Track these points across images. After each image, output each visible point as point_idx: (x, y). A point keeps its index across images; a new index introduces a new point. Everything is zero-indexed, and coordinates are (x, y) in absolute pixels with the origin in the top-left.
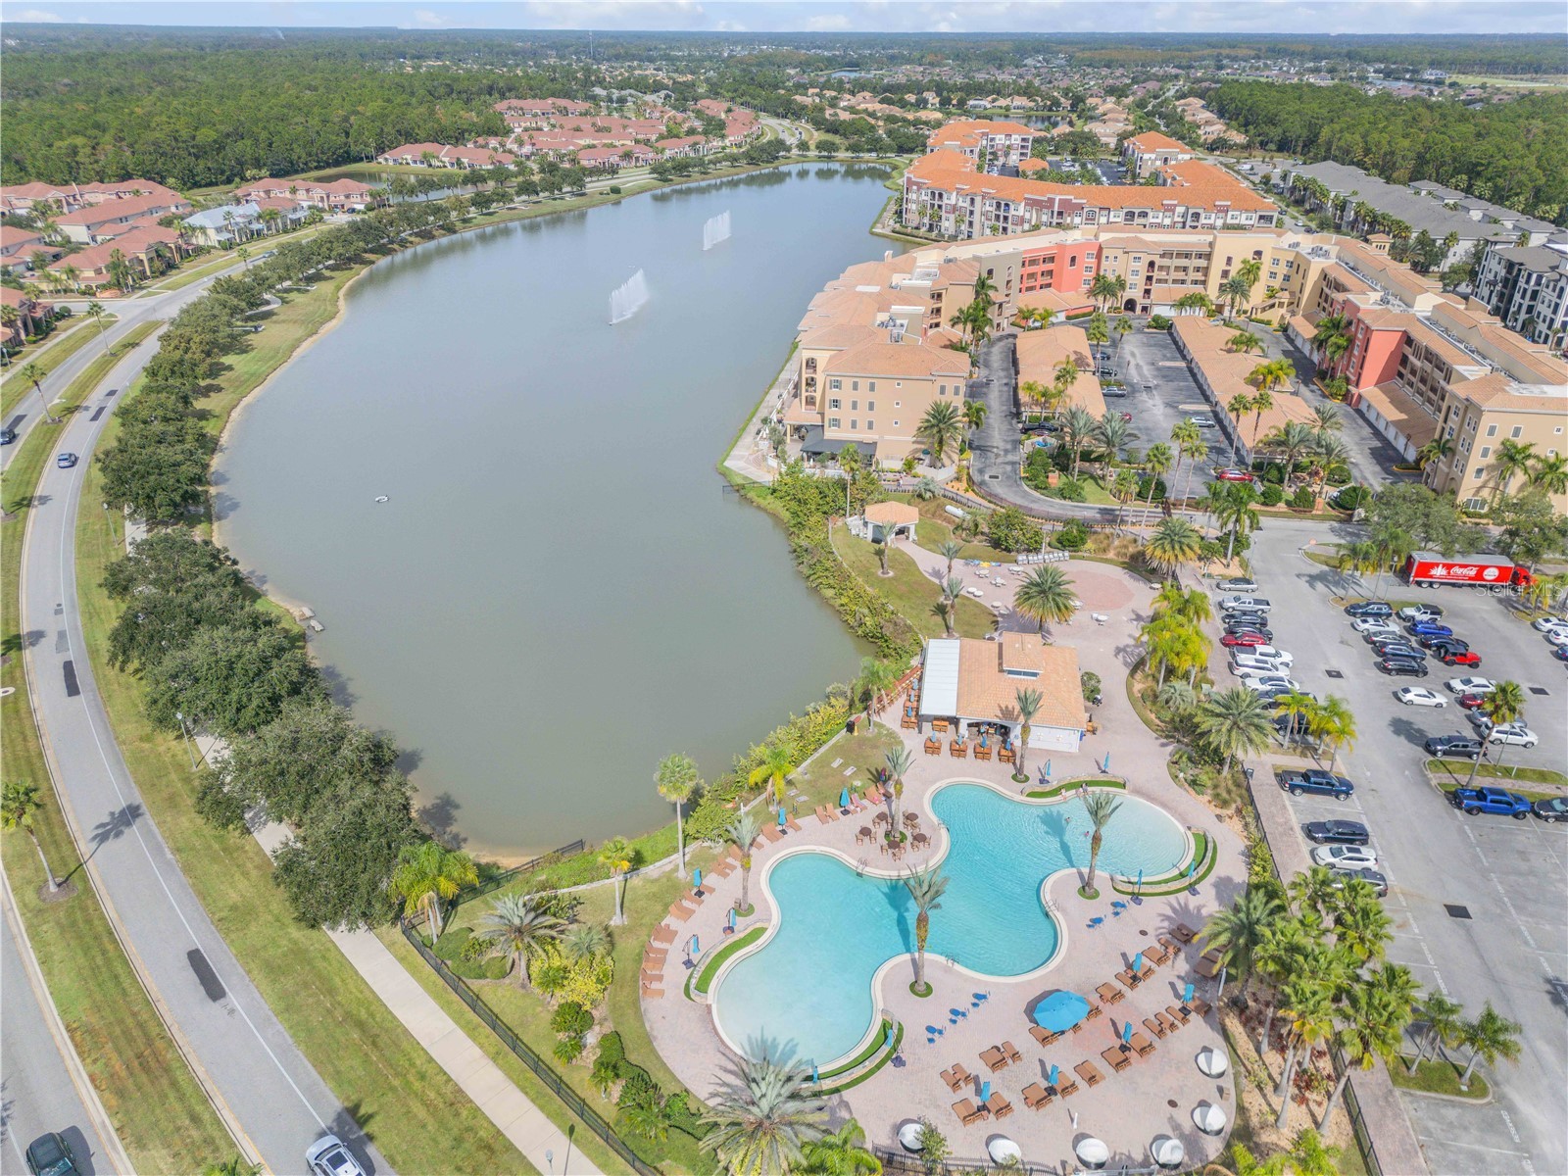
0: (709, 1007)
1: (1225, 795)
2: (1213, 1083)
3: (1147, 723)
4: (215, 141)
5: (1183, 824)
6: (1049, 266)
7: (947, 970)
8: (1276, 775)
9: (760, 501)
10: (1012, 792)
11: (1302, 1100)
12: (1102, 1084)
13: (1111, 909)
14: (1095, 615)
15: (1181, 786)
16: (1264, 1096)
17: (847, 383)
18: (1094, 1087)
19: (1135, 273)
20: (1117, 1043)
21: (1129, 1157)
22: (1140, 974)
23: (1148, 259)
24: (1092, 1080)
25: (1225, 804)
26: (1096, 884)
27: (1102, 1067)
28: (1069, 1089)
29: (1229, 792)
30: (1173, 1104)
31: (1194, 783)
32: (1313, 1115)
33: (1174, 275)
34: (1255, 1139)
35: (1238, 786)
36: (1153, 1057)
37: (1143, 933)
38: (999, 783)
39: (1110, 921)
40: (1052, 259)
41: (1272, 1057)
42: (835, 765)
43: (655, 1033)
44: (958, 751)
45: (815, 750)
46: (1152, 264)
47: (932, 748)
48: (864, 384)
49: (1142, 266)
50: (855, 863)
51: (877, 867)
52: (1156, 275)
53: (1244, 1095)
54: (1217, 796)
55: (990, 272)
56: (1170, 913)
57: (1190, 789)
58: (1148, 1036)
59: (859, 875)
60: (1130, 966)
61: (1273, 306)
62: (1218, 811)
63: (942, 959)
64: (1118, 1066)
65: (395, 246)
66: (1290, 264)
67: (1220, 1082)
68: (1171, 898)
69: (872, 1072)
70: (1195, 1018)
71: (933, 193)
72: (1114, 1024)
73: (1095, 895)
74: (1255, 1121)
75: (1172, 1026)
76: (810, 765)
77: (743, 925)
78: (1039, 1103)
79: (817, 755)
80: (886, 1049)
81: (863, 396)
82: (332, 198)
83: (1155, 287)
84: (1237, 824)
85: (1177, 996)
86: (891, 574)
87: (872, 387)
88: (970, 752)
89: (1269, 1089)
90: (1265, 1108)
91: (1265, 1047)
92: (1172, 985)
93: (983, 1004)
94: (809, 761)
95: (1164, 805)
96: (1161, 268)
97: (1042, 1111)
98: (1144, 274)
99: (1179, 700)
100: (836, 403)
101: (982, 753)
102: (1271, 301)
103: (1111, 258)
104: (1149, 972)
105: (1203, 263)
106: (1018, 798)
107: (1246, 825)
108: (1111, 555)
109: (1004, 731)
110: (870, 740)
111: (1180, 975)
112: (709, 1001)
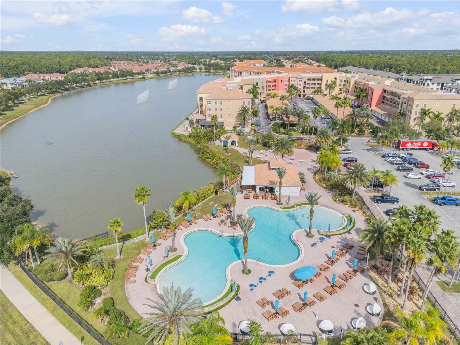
0: (155, 285)
1: (354, 203)
2: (372, 296)
3: (322, 187)
5: (341, 214)
6: (274, 84)
7: (257, 264)
8: (371, 198)
9: (186, 139)
10: (277, 208)
11: (410, 299)
12: (326, 300)
13: (319, 241)
14: (300, 160)
15: (338, 203)
16: (394, 300)
17: (213, 102)
18: (323, 301)
19: (300, 85)
20: (330, 285)
21: (341, 328)
22: (334, 260)
23: (303, 81)
24: (321, 299)
25: (355, 206)
26: (313, 233)
27: (325, 294)
28: (312, 303)
29: (356, 202)
30: (357, 305)
31: (343, 202)
32: (416, 304)
33: (312, 86)
34: (395, 316)
35: (359, 200)
36: (345, 289)
37: (333, 247)
38: (272, 206)
39: (319, 244)
40: (275, 81)
41: (393, 285)
42: (211, 204)
43: (130, 297)
44: (256, 197)
45: (203, 200)
46: (305, 82)
47: (247, 197)
48: (218, 102)
49: (302, 83)
50: (219, 232)
51: (227, 233)
52: (307, 86)
53: (385, 300)
54: (352, 204)
55: (257, 83)
56: (340, 240)
57: (341, 204)
58: (341, 281)
59: (220, 236)
60: (329, 258)
61: (341, 93)
62: (353, 209)
63: (255, 261)
64: (331, 293)
65: (70, 89)
66: (345, 81)
67: (375, 296)
68: (340, 236)
69: (226, 304)
70: (358, 273)
71: (239, 72)
72: (326, 278)
73: (312, 236)
74: (392, 309)
75: (351, 277)
76: (201, 205)
77: (172, 255)
78: (300, 310)
79: (204, 201)
80: (232, 294)
81: (218, 106)
82: (52, 78)
83: (306, 89)
84: (360, 212)
85: (350, 267)
86: (230, 154)
87: (221, 103)
88: (261, 197)
89: (395, 296)
90: (395, 304)
91: (390, 280)
92: (347, 263)
93: (273, 276)
94: (201, 203)
95: (333, 209)
96: (308, 84)
97: (302, 312)
98: (303, 85)
99: (333, 178)
100: (210, 109)
101: (265, 198)
102: (341, 92)
103: (293, 81)
104: (337, 260)
105: (320, 82)
106: (280, 209)
107: (364, 212)
108: (303, 146)
109: (272, 190)
110: (224, 196)
111: (348, 259)
112: (155, 283)
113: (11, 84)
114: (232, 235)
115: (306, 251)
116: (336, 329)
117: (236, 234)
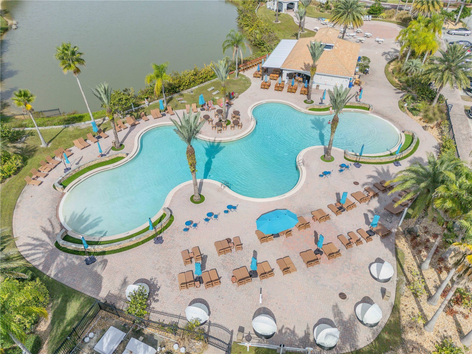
1: (431, 115)
2: (379, 286)
3: (392, 83)
5: (400, 130)
7: (219, 190)
8: (466, 111)
10: (303, 108)
11: (449, 311)
12: (293, 274)
13: (339, 168)
14: (377, 39)
15: (404, 111)
16: (418, 303)
18: (287, 275)
20: (314, 247)
21: (293, 332)
22: (345, 206)
24: (286, 270)
25: (430, 120)
26: (332, 154)
27: (298, 262)
28: (268, 273)
29: (434, 114)
30: (343, 296)
31: (413, 110)
32: (458, 325)
34: (403, 336)
35: (441, 112)
36: (338, 260)
37: (356, 183)
38: (295, 103)
39: (335, 174)
41: (430, 274)
42: (209, 90)
43: (20, 204)
44: (279, 88)
45: (202, 82)
47: (265, 86)
51: (206, 135)
53: (402, 298)
54: (426, 116)
56: (376, 174)
57: (409, 113)
58: (338, 245)
60: (339, 201)
62: (425, 124)
63: (219, 184)
64: (309, 263)
67: (385, 285)
68: (379, 167)
69: (138, 244)
70: (376, 238)
72: (316, 234)
73: (331, 159)
74: (405, 319)
75: (358, 241)
76: (197, 89)
78: (241, 281)
79: (202, 85)
80: (151, 232)
84: (435, 132)
85: (368, 222)
86: (279, 22)
88: (286, 89)
89: (423, 298)
90: (417, 311)
91: (426, 265)
92: (366, 216)
93: (232, 213)
94: (197, 87)
95: (391, 120)
97: (242, 287)
99: (414, 69)
101: (292, 90)
104: (353, 205)
106: (304, 110)
107: (442, 132)
108: (394, 19)
109: (307, 78)
110: (234, 81)
111: (373, 210)
112: (65, 191)
114: (212, 139)
115: (306, 183)
116: (284, 331)
117: (218, 139)
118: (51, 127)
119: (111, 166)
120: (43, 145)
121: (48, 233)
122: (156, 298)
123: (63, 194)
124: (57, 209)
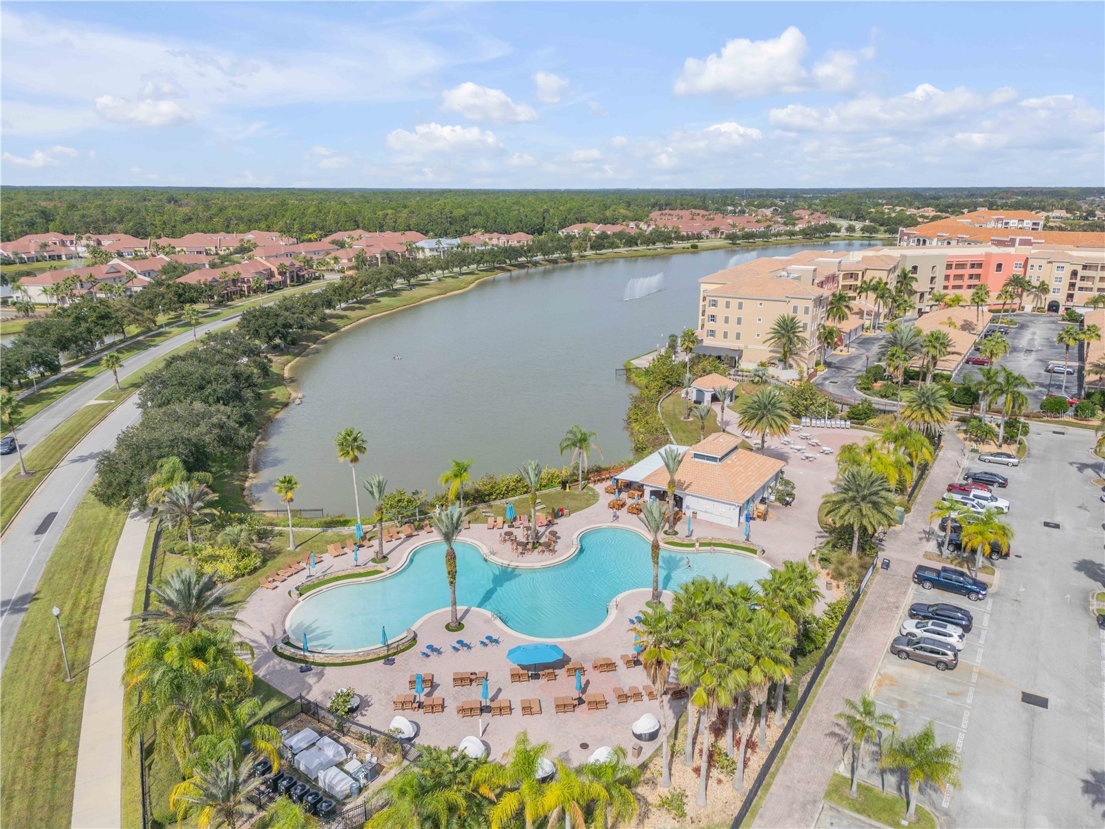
1: (845, 570)
3: (821, 522)
4: (463, 216)
6: (976, 271)
7: (487, 621)
8: (915, 571)
9: (637, 379)
12: (536, 716)
15: (812, 562)
16: (672, 762)
17: (721, 302)
18: (527, 716)
19: (1059, 279)
20: (577, 696)
23: (1069, 269)
24: (527, 710)
25: (840, 576)
27: (548, 707)
28: (504, 712)
29: (850, 570)
30: (585, 746)
36: (601, 712)
40: (980, 265)
44: (636, 510)
46: (1074, 273)
48: (734, 303)
49: (1066, 275)
50: (488, 553)
51: (501, 558)
52: (1079, 283)
53: (656, 758)
54: (837, 570)
55: (915, 268)
57: (818, 564)
58: (611, 698)
62: (831, 581)
63: (490, 615)
64: (557, 708)
65: (529, 265)
69: (363, 662)
70: (665, 698)
71: (919, 240)
72: (587, 684)
74: (647, 776)
75: (640, 698)
76: (516, 500)
77: (369, 567)
78: (467, 710)
79: (526, 496)
81: (733, 313)
82: (510, 243)
83: (1076, 293)
84: (841, 591)
86: (690, 420)
87: (740, 306)
90: (664, 770)
93: (492, 647)
94: (517, 498)
96: (1083, 279)
97: (466, 719)
98: (1067, 280)
100: (713, 318)
103: (1036, 267)
110: (576, 495)
112: (301, 599)
113: (431, 250)
114: (506, 562)
115: (608, 629)
117: (514, 564)
118: (307, 529)
119: (363, 579)
120: (291, 548)
121: (267, 638)
122: (364, 713)
123: (297, 602)
124: (286, 615)
